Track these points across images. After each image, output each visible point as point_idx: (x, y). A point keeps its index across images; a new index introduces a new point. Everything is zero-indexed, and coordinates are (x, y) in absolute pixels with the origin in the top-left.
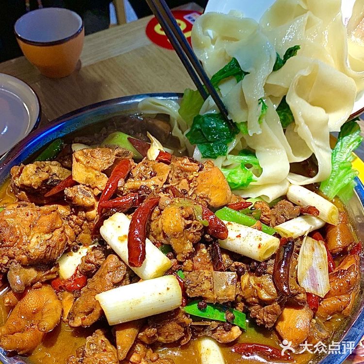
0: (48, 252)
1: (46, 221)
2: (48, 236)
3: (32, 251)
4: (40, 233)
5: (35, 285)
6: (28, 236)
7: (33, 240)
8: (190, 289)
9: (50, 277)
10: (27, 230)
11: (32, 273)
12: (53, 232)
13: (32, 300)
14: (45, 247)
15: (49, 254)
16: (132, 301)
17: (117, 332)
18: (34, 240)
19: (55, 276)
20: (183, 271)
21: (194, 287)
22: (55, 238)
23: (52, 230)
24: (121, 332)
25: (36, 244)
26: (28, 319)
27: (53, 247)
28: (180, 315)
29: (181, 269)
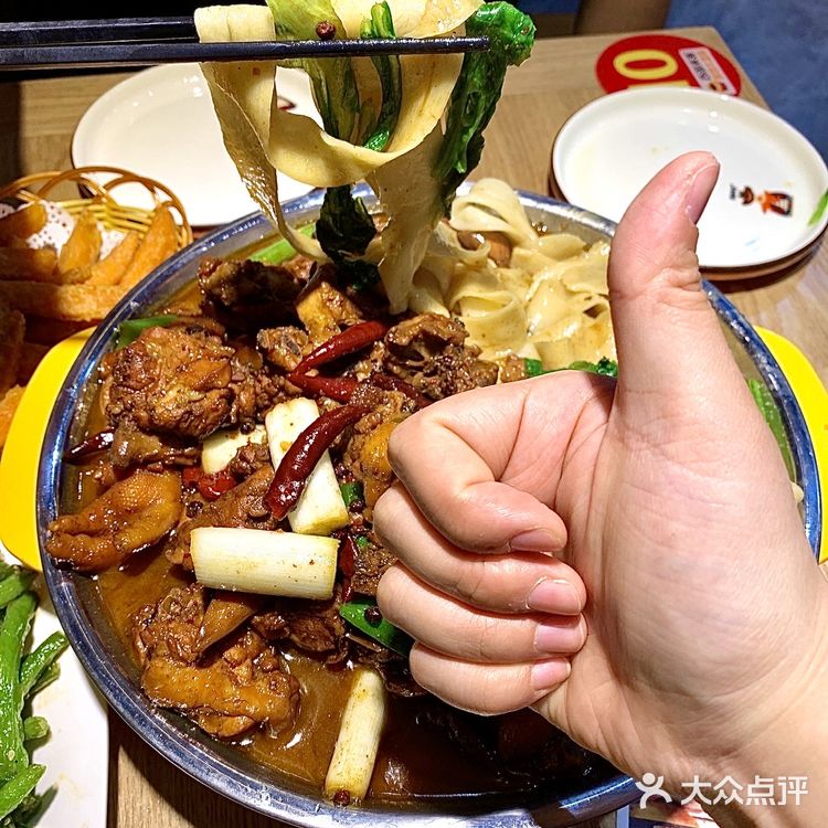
0: (186, 421)
1: (204, 369)
2: (195, 395)
3: (159, 410)
4: (185, 386)
5: (151, 466)
6: (167, 383)
7: (171, 392)
8: (359, 577)
9: (182, 461)
10: (170, 373)
11: (153, 445)
12: (207, 391)
13: (134, 490)
14: (181, 411)
15: (185, 425)
16: (243, 560)
17: (213, 601)
18: (172, 394)
19: (190, 462)
20: (369, 540)
21: (367, 576)
22: (206, 403)
23: (205, 388)
24: (221, 604)
25: (170, 402)
26: (118, 517)
27: (195, 417)
28: (328, 613)
29: (365, 536)
